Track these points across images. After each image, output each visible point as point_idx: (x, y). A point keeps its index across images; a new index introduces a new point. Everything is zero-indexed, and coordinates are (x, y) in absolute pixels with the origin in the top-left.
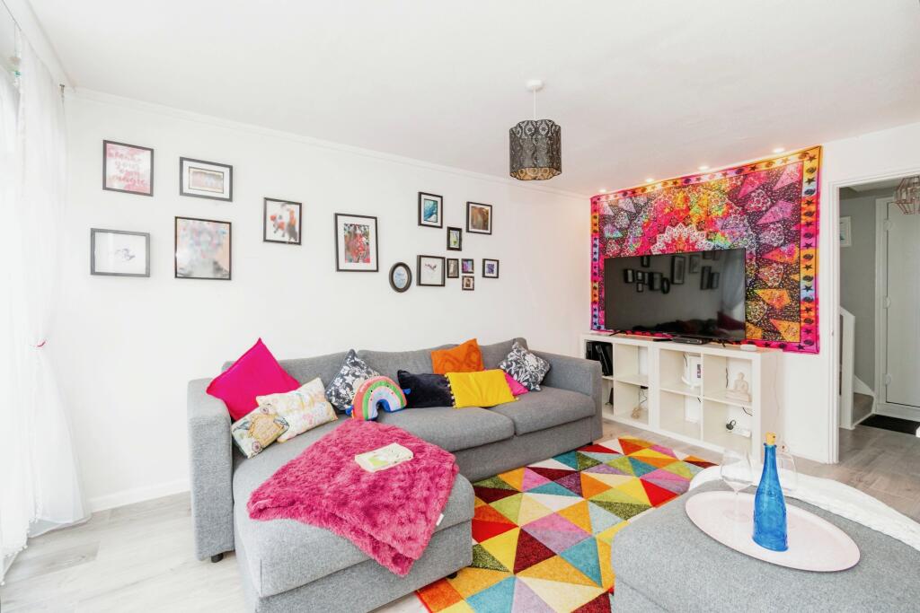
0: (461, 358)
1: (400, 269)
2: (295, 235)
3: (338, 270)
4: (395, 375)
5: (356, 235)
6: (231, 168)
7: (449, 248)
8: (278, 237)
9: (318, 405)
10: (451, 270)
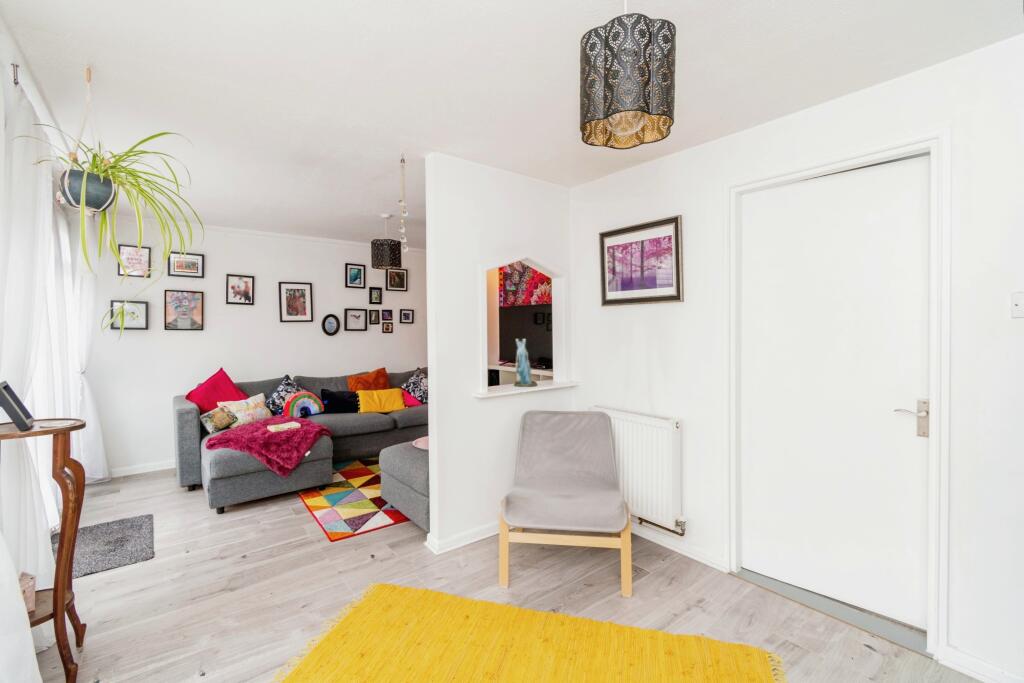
0: (371, 381)
1: (331, 319)
2: (248, 298)
3: (281, 321)
4: (320, 392)
5: (295, 297)
6: (203, 256)
7: (371, 303)
8: (237, 300)
9: (259, 409)
10: (373, 318)
